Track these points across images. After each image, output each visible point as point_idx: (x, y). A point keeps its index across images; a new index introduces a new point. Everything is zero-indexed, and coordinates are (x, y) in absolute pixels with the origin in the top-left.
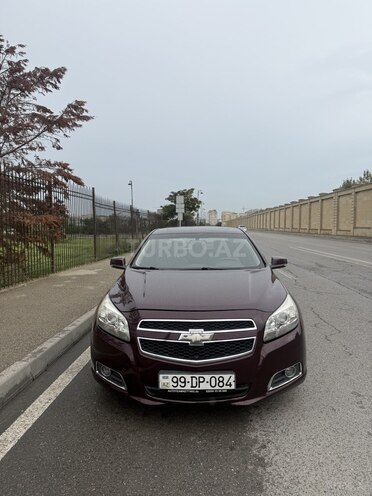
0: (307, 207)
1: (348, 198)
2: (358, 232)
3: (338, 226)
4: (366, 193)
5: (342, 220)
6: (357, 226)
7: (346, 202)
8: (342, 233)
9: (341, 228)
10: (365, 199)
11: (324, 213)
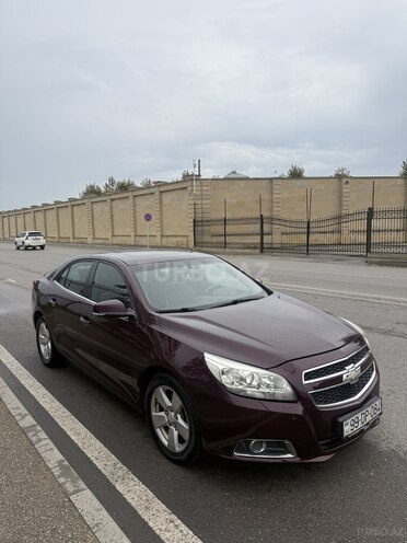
0: (54, 212)
1: (102, 205)
2: (117, 240)
3: (94, 234)
4: (122, 201)
5: (98, 227)
6: (116, 233)
7: (101, 209)
8: (99, 241)
9: (97, 236)
10: (121, 207)
11: (76, 220)
